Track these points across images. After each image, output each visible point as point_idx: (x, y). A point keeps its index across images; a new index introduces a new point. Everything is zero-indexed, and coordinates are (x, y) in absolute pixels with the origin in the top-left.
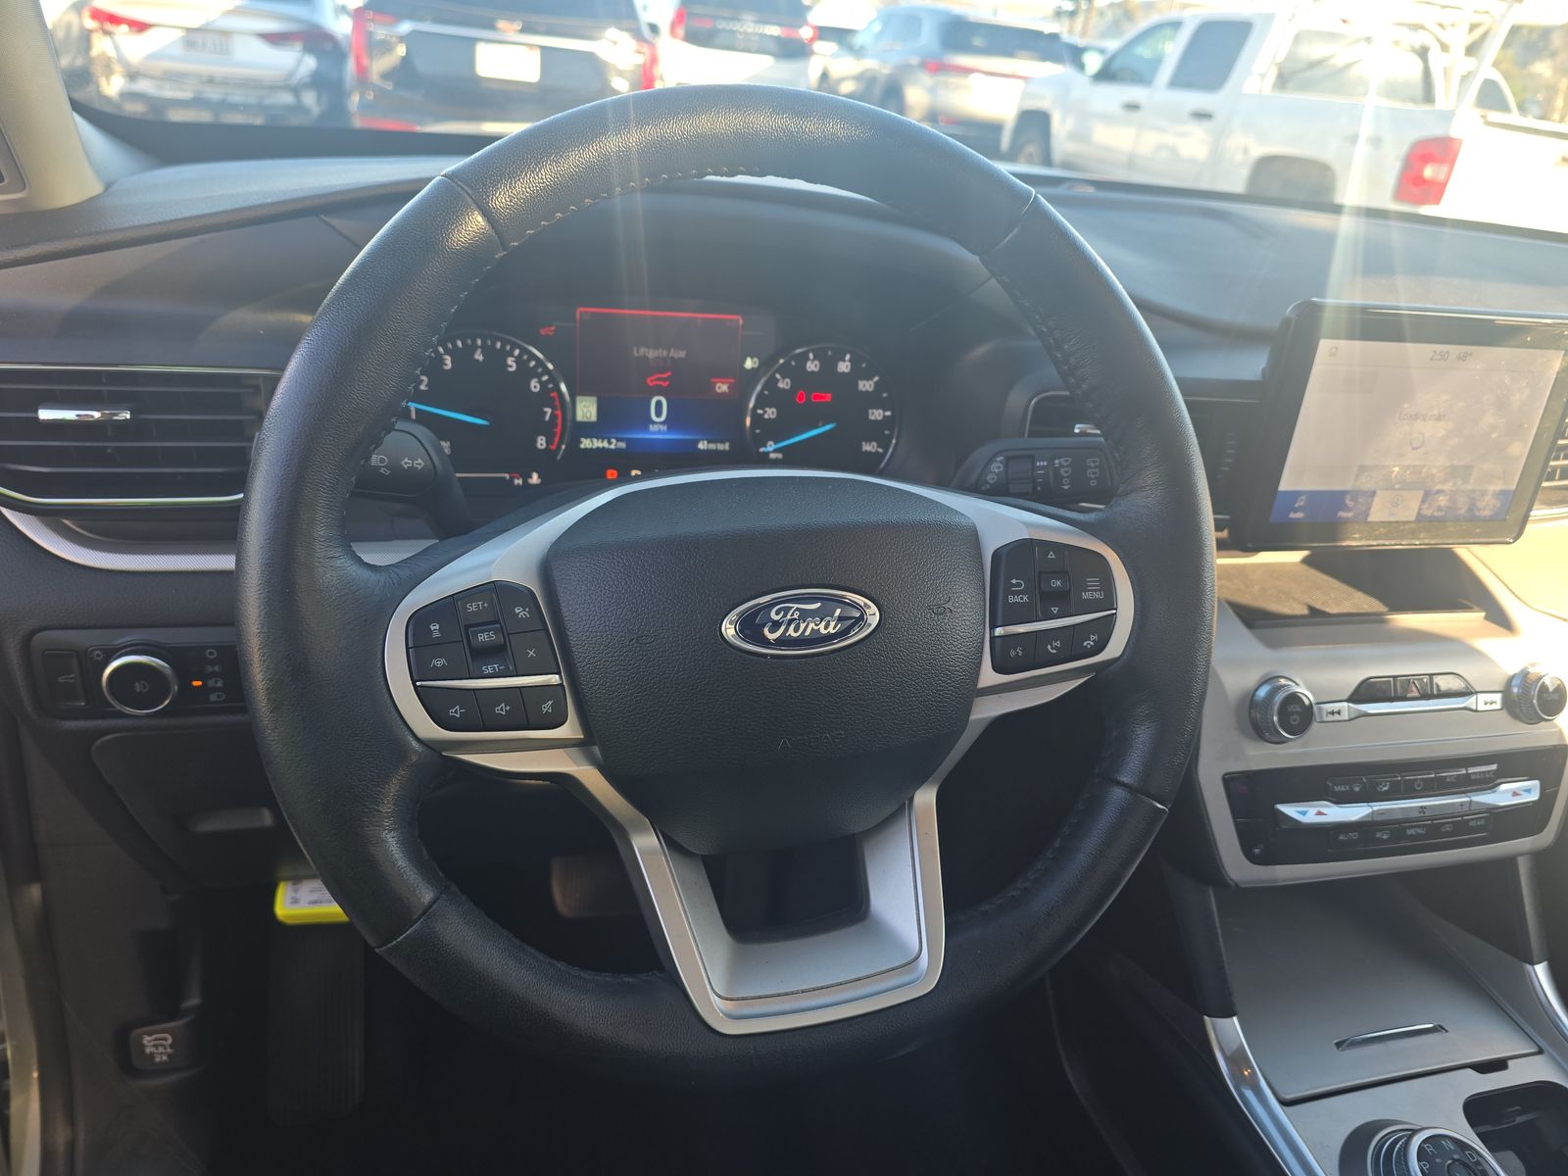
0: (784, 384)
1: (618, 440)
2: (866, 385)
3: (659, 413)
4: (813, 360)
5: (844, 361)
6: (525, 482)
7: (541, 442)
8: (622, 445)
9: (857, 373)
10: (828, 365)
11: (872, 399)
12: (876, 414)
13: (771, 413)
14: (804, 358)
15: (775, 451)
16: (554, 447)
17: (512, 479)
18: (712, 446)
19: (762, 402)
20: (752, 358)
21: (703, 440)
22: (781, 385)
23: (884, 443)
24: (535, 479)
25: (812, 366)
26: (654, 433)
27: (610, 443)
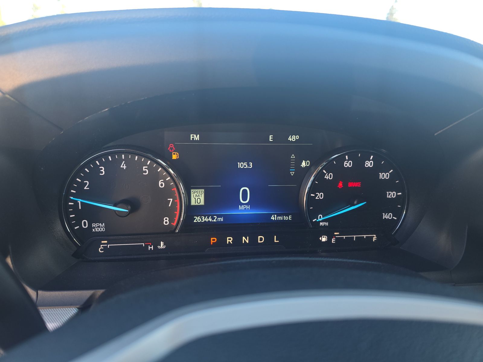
0: (329, 177)
1: (218, 216)
2: (384, 176)
3: (245, 199)
4: (348, 160)
5: (369, 160)
6: (155, 247)
7: (166, 221)
8: (221, 219)
9: (378, 168)
10: (359, 163)
11: (389, 185)
12: (392, 195)
13: (320, 196)
14: (341, 159)
15: (323, 221)
16: (175, 224)
17: (147, 246)
18: (280, 218)
19: (314, 189)
20: (306, 161)
21: (274, 214)
22: (327, 177)
23: (398, 214)
24: (162, 245)
25: (348, 164)
26: (242, 211)
27: (213, 219)
